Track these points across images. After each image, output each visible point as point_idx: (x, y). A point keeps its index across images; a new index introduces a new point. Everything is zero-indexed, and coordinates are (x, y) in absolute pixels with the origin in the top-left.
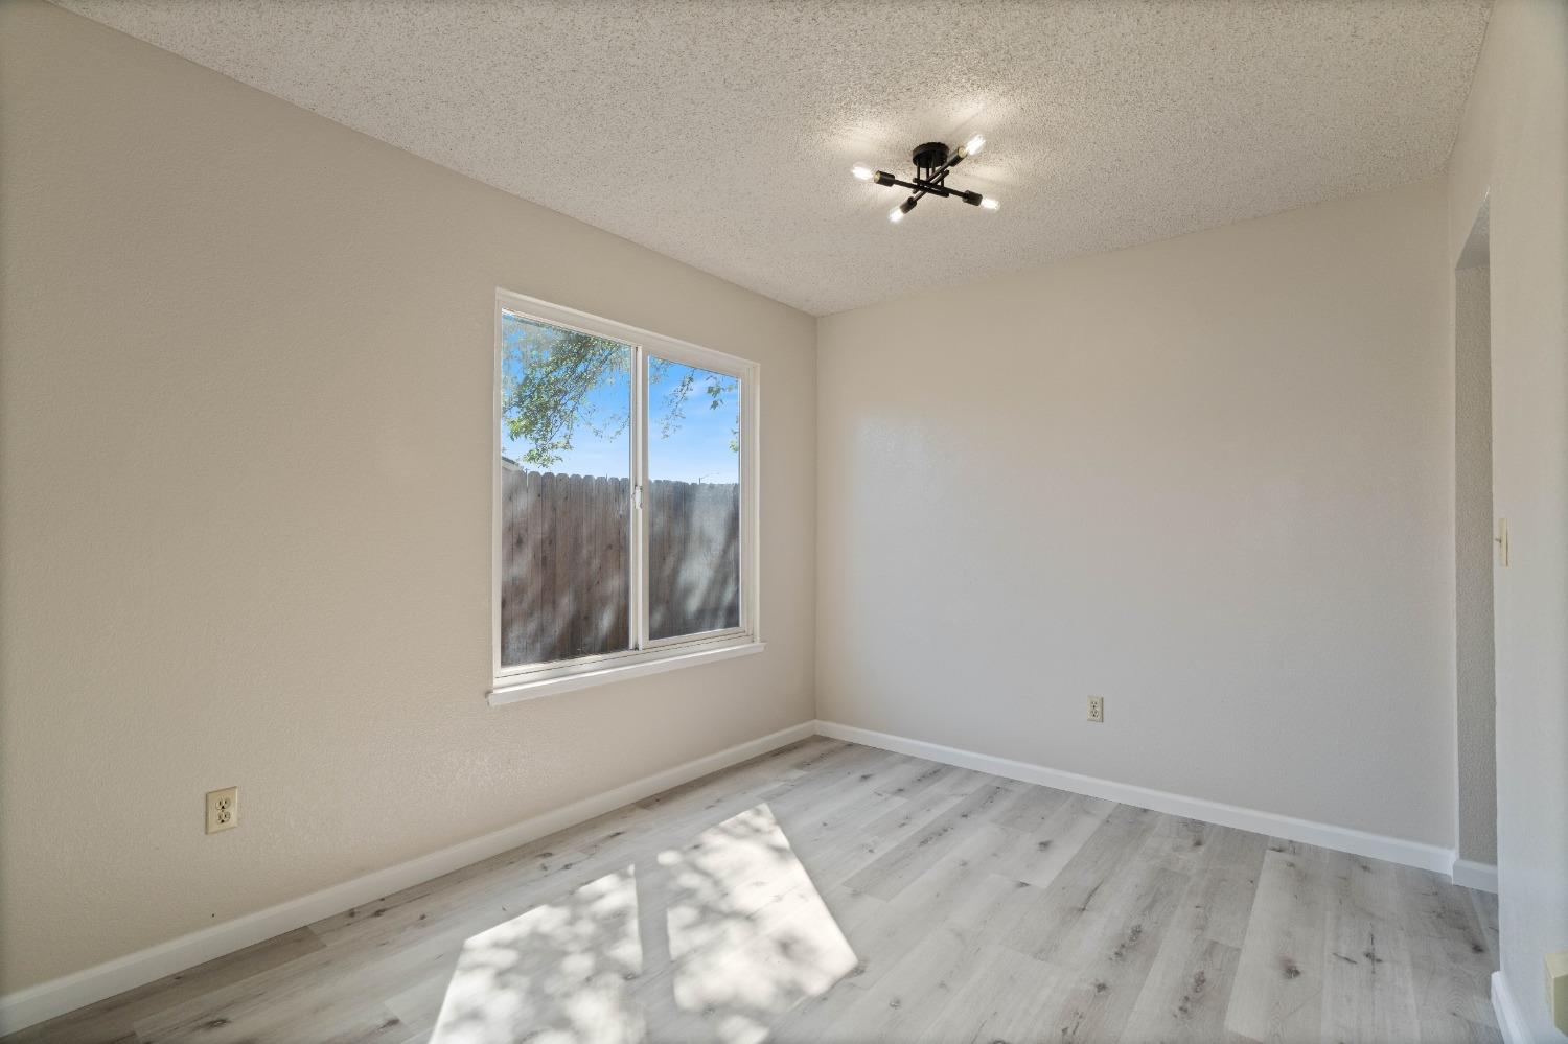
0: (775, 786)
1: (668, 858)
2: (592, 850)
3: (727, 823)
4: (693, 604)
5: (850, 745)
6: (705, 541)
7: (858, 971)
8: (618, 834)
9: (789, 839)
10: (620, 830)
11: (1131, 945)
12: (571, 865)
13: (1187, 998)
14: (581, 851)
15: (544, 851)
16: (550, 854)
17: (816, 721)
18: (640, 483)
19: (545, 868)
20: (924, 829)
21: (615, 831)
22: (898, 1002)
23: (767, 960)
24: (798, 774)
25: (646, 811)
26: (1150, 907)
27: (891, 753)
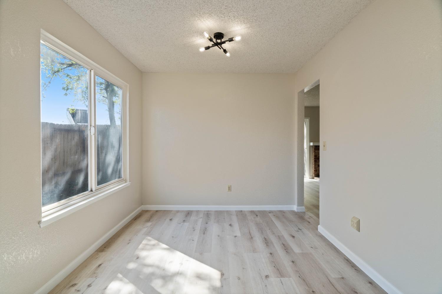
0: (145, 230)
1: (132, 266)
2: (94, 274)
3: (141, 246)
4: (110, 171)
5: (157, 211)
6: (113, 147)
7: (222, 275)
8: (100, 265)
9: (167, 245)
10: (99, 263)
11: (267, 242)
12: (90, 284)
13: (285, 249)
14: (89, 277)
15: (71, 284)
16: (75, 284)
17: (143, 206)
18: (93, 124)
19: (78, 291)
20: (200, 230)
21: (97, 265)
22: (239, 278)
23: (196, 283)
24: (149, 224)
25: (103, 253)
26: (262, 233)
27: (171, 211)
